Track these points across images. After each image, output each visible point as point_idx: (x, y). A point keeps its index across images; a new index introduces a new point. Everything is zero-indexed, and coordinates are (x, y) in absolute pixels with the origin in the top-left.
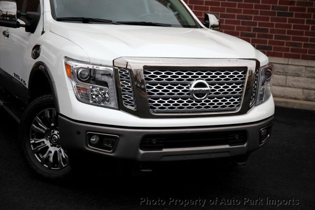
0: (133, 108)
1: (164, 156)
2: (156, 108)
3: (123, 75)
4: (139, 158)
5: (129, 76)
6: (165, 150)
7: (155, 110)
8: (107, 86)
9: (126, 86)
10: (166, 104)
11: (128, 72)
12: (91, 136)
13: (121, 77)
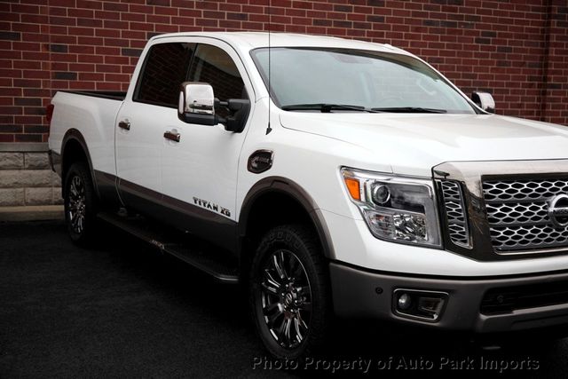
0: (467, 246)
1: (514, 322)
2: (501, 244)
3: (449, 192)
4: (479, 327)
5: (458, 193)
6: (516, 312)
7: (500, 247)
8: (424, 212)
9: (454, 210)
10: (516, 236)
11: (456, 186)
12: (400, 295)
13: (446, 196)
